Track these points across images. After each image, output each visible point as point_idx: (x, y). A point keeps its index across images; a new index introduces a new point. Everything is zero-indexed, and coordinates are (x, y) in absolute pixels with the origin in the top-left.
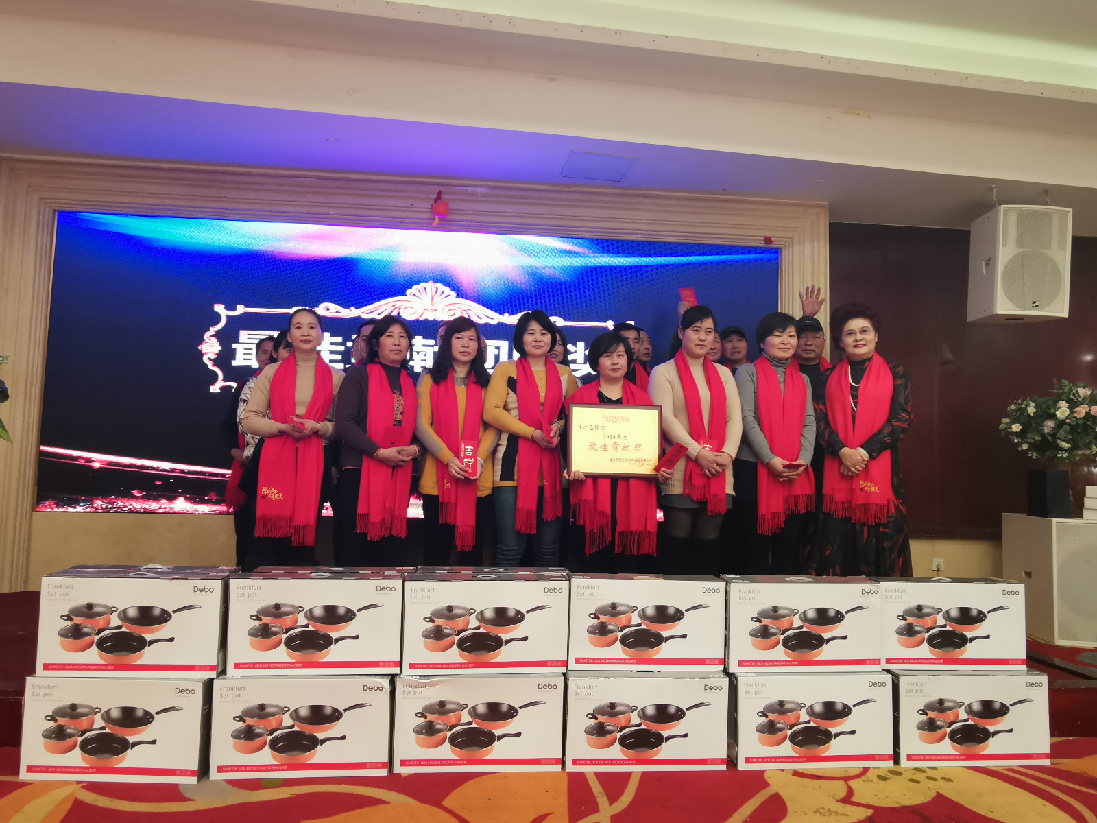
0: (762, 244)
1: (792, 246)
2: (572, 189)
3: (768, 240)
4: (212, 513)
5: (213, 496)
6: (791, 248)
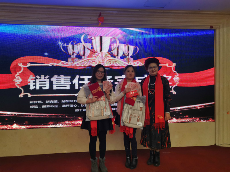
0: (209, 28)
1: (220, 29)
2: (146, 11)
3: (211, 27)
4: (26, 128)
5: (27, 123)
6: (219, 30)
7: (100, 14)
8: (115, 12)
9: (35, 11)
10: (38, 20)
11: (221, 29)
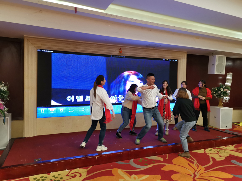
2: (144, 48)
7: (120, 48)
8: (128, 48)
9: (85, 45)
10: (86, 50)
11: (181, 60)
